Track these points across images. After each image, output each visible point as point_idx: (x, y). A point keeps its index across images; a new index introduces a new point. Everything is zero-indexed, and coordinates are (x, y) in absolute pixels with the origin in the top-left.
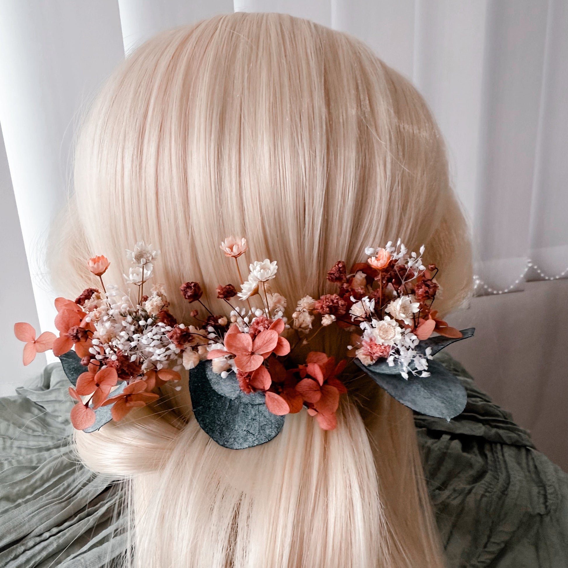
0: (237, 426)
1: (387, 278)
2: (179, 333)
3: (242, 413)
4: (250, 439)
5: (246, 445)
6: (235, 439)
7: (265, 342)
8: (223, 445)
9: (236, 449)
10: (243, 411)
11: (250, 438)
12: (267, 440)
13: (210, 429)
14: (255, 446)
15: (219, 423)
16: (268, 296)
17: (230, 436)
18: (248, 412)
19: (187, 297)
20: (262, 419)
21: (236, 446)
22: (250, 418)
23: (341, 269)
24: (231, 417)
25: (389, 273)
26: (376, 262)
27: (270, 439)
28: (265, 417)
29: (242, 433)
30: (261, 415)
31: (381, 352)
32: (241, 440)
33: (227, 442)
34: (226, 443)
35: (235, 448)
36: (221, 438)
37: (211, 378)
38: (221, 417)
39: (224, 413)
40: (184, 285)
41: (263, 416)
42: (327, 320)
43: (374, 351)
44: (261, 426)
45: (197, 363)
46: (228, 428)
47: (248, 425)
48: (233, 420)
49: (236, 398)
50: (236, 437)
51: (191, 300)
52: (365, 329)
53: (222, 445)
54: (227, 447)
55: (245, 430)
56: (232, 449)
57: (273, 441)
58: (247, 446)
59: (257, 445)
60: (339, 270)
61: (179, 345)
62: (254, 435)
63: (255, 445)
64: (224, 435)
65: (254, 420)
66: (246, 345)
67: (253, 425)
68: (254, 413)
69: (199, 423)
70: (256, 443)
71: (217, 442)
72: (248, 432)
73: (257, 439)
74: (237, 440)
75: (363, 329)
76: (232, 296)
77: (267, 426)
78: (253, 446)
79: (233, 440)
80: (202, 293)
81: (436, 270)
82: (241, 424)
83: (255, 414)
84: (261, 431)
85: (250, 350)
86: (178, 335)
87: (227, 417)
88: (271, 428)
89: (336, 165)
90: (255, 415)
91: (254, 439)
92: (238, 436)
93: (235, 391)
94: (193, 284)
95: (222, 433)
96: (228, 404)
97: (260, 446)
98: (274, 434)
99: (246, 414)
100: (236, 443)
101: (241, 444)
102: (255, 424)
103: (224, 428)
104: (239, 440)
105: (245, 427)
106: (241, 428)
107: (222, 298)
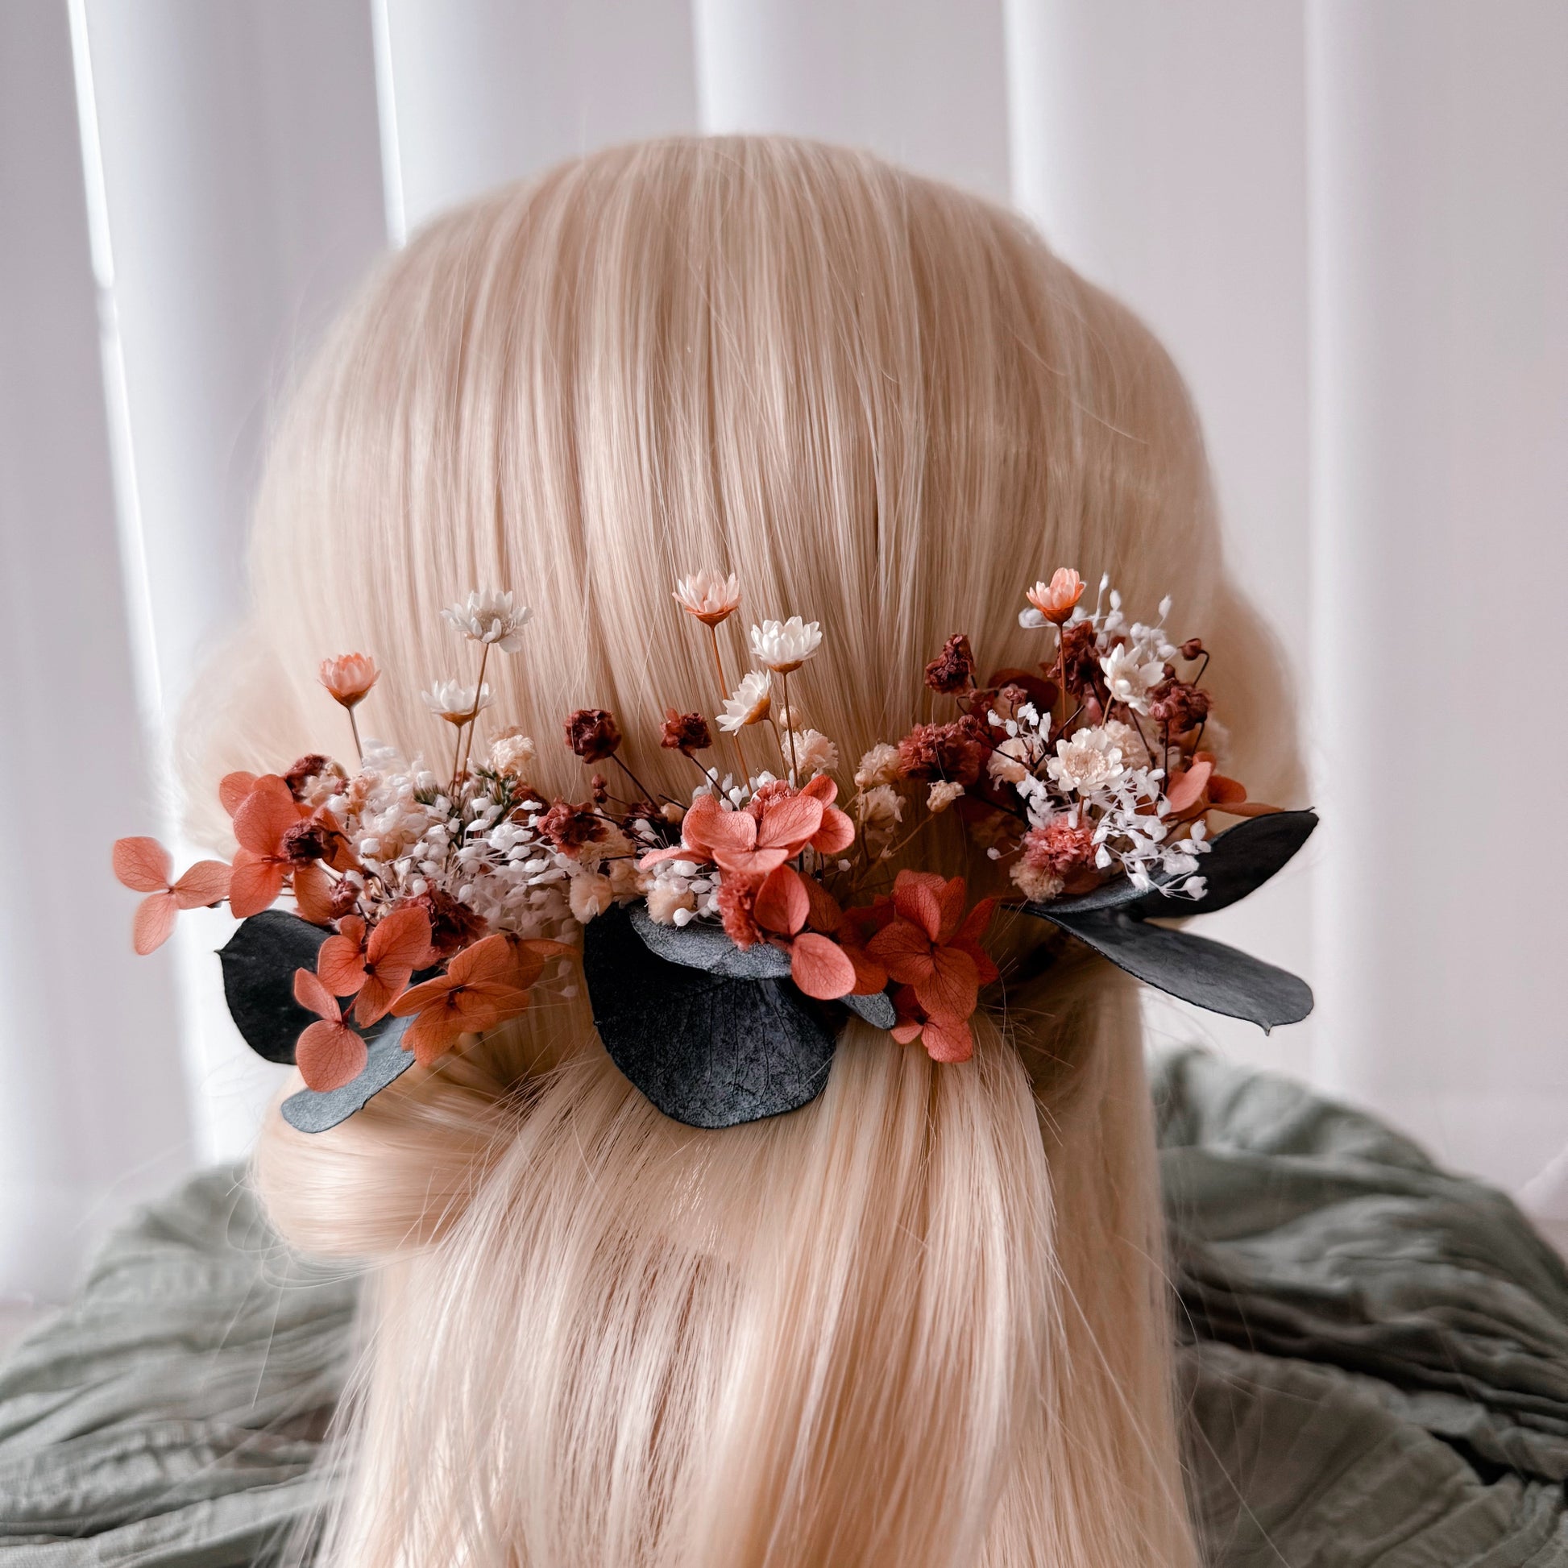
0: (708, 1074)
2: (564, 815)
3: (720, 1044)
4: (745, 1105)
5: (733, 1118)
6: (704, 1103)
7: (789, 824)
8: (675, 1116)
9: (708, 1128)
10: (723, 1041)
11: (745, 1102)
12: (790, 1107)
13: (640, 1071)
14: (757, 1120)
15: (662, 1060)
17: (691, 1095)
18: (736, 1044)
19: (581, 746)
20: (773, 1060)
22: (743, 1056)
24: (692, 1052)
27: (795, 1105)
28: (781, 1055)
29: (722, 1091)
30: (770, 1051)
32: (721, 1105)
33: (685, 1108)
34: (680, 1111)
35: (705, 1125)
36: (668, 1096)
38: (668, 1047)
39: (675, 1040)
41: (776, 1054)
44: (772, 1076)
46: (685, 1077)
47: (738, 1072)
48: (700, 1059)
49: (714, 967)
50: (705, 1097)
51: (590, 755)
53: (671, 1116)
54: (683, 1122)
55: (730, 1083)
56: (698, 1126)
57: (807, 1110)
58: (737, 1120)
59: (762, 1116)
61: (566, 848)
62: (754, 1094)
63: (759, 1116)
64: (677, 1092)
65: (752, 1061)
66: (738, 835)
67: (750, 1072)
68: (752, 1046)
69: (613, 1054)
70: (761, 1112)
71: (656, 1104)
72: (739, 1087)
73: (762, 1103)
74: (710, 1105)
77: (787, 1077)
78: (751, 1121)
79: (699, 1104)
82: (718, 1068)
83: (755, 1047)
84: (772, 1087)
85: (751, 841)
86: (562, 818)
87: (682, 1051)
88: (798, 1081)
90: (756, 1050)
91: (754, 1103)
92: (711, 1095)
93: (709, 955)
94: (596, 713)
95: (669, 1085)
96: (685, 1021)
97: (767, 1121)
98: (806, 1095)
99: (732, 1047)
100: (706, 1113)
101: (719, 1115)
102: (756, 1071)
103: (676, 1075)
104: (715, 1105)
105: (729, 1075)
106: (719, 1077)
107: (673, 745)
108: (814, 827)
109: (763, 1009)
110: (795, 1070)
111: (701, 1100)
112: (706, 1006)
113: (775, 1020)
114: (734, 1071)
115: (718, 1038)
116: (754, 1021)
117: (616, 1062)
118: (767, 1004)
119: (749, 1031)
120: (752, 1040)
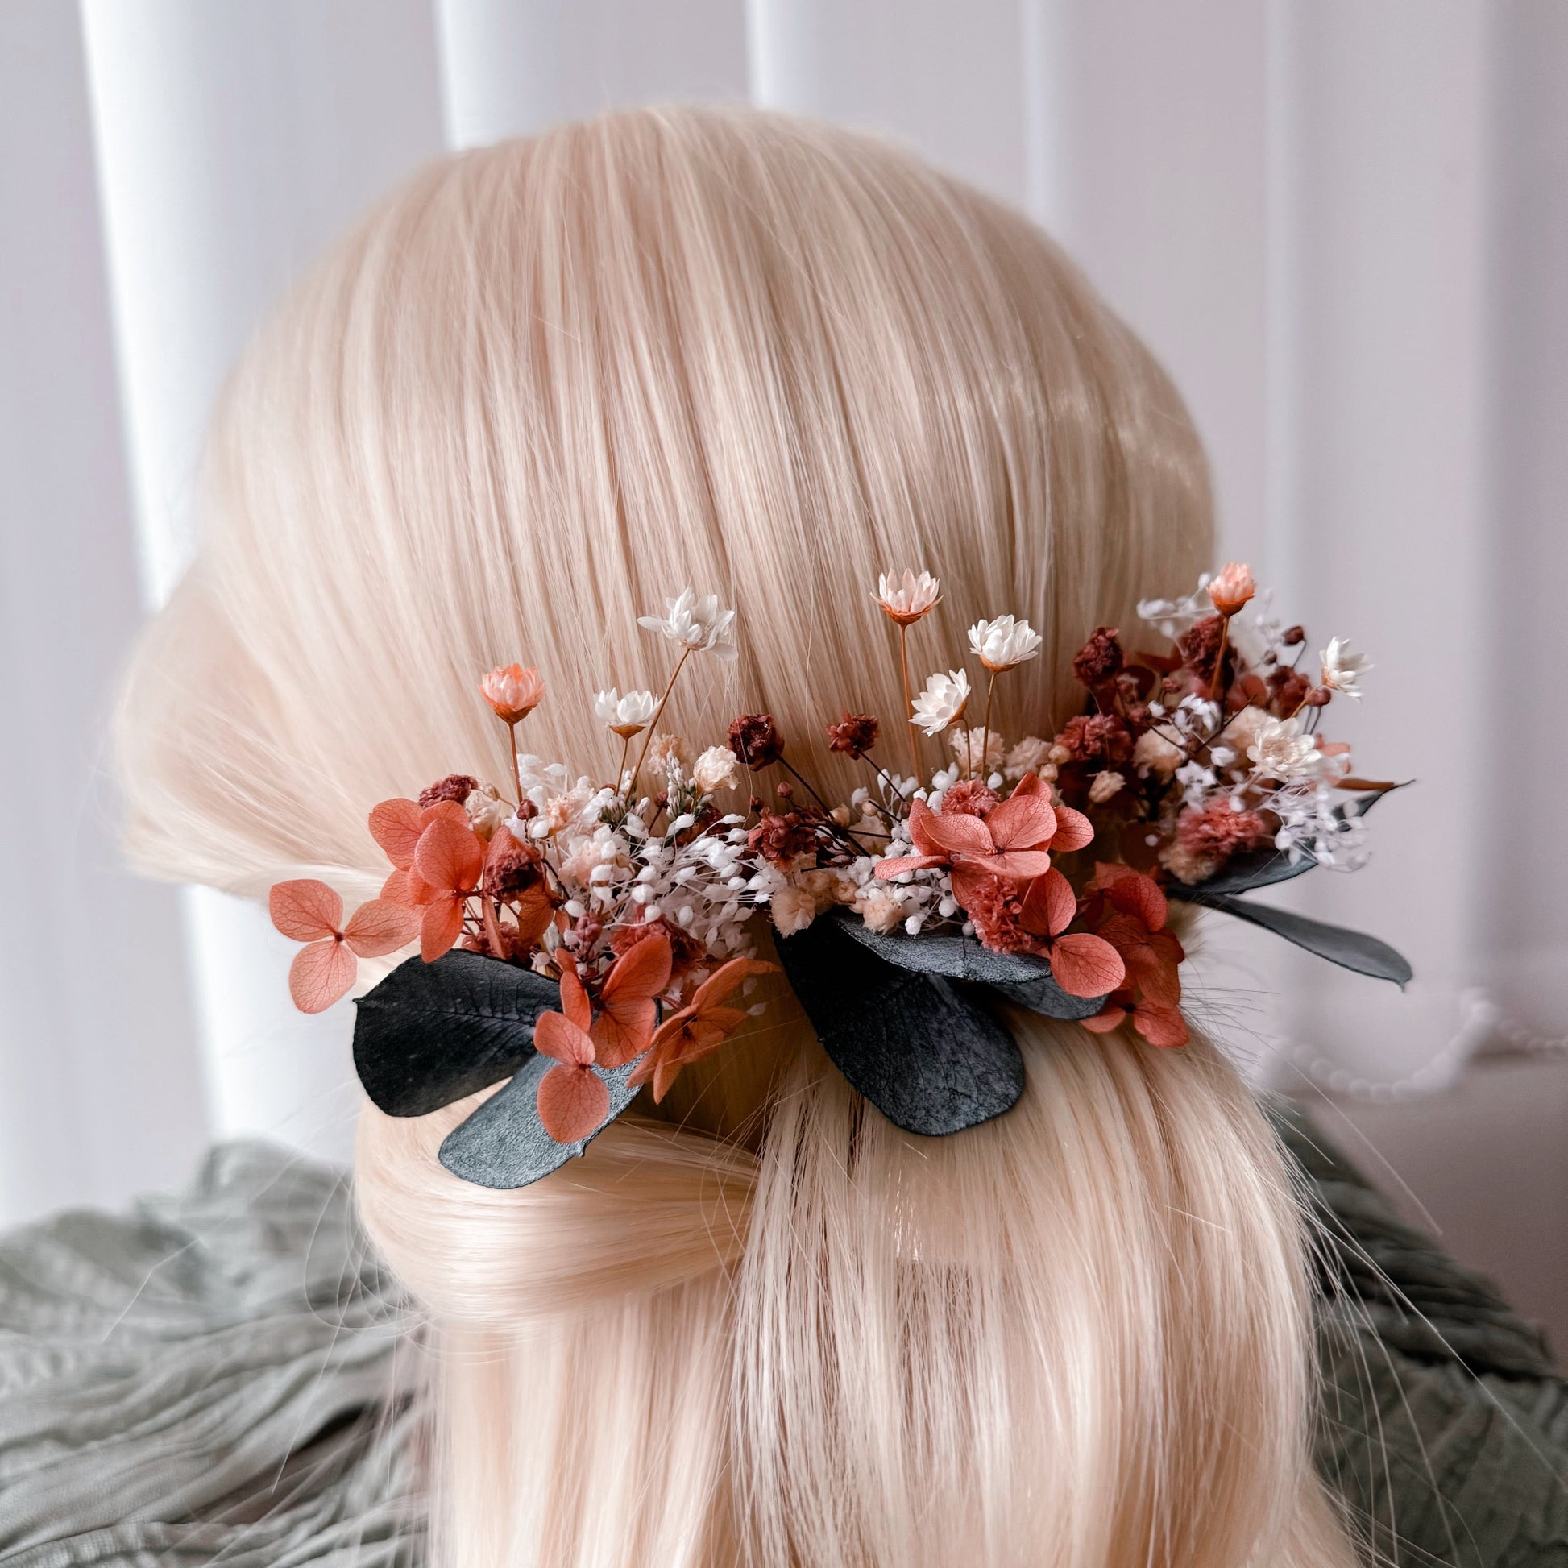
0: (921, 1081)
3: (920, 1050)
4: (965, 1108)
5: (959, 1124)
6: (927, 1111)
8: (907, 1128)
9: (939, 1135)
10: (922, 1046)
11: (965, 1107)
14: (982, 1122)
15: (882, 1072)
17: (914, 1104)
18: (934, 1047)
20: (972, 1061)
21: (936, 1128)
22: (945, 1060)
24: (901, 1059)
28: (977, 1055)
29: (939, 1098)
30: (966, 1051)
32: (943, 1111)
33: (914, 1118)
34: (911, 1121)
36: (898, 1108)
38: (881, 1058)
39: (884, 1050)
40: (739, 722)
41: (971, 1054)
44: (978, 1077)
46: (904, 1086)
47: (946, 1076)
48: (910, 1068)
50: (927, 1105)
54: (915, 1132)
55: (944, 1088)
56: (928, 1135)
58: (963, 1125)
61: (781, 862)
62: (970, 1097)
64: (904, 1103)
65: (955, 1063)
66: (973, 834)
67: (958, 1076)
68: (948, 1048)
70: (983, 1115)
72: (953, 1091)
73: (981, 1105)
74: (933, 1113)
77: (990, 1076)
78: (977, 1123)
79: (924, 1112)
82: (927, 1075)
83: (952, 1049)
84: (982, 1087)
87: (893, 1061)
88: (1001, 1079)
90: (954, 1053)
91: (973, 1106)
92: (931, 1102)
95: (895, 1096)
96: (884, 1029)
99: (933, 1051)
100: (932, 1120)
101: (944, 1121)
102: (962, 1073)
103: (897, 1085)
104: (937, 1112)
105: (940, 1080)
106: (931, 1083)
108: (1053, 824)
109: (944, 1010)
110: (994, 1068)
111: (924, 1108)
112: (895, 1012)
113: (959, 1021)
114: (943, 1075)
115: (916, 1043)
116: (941, 1023)
117: (849, 1079)
118: (946, 1005)
119: (940, 1033)
120: (946, 1043)
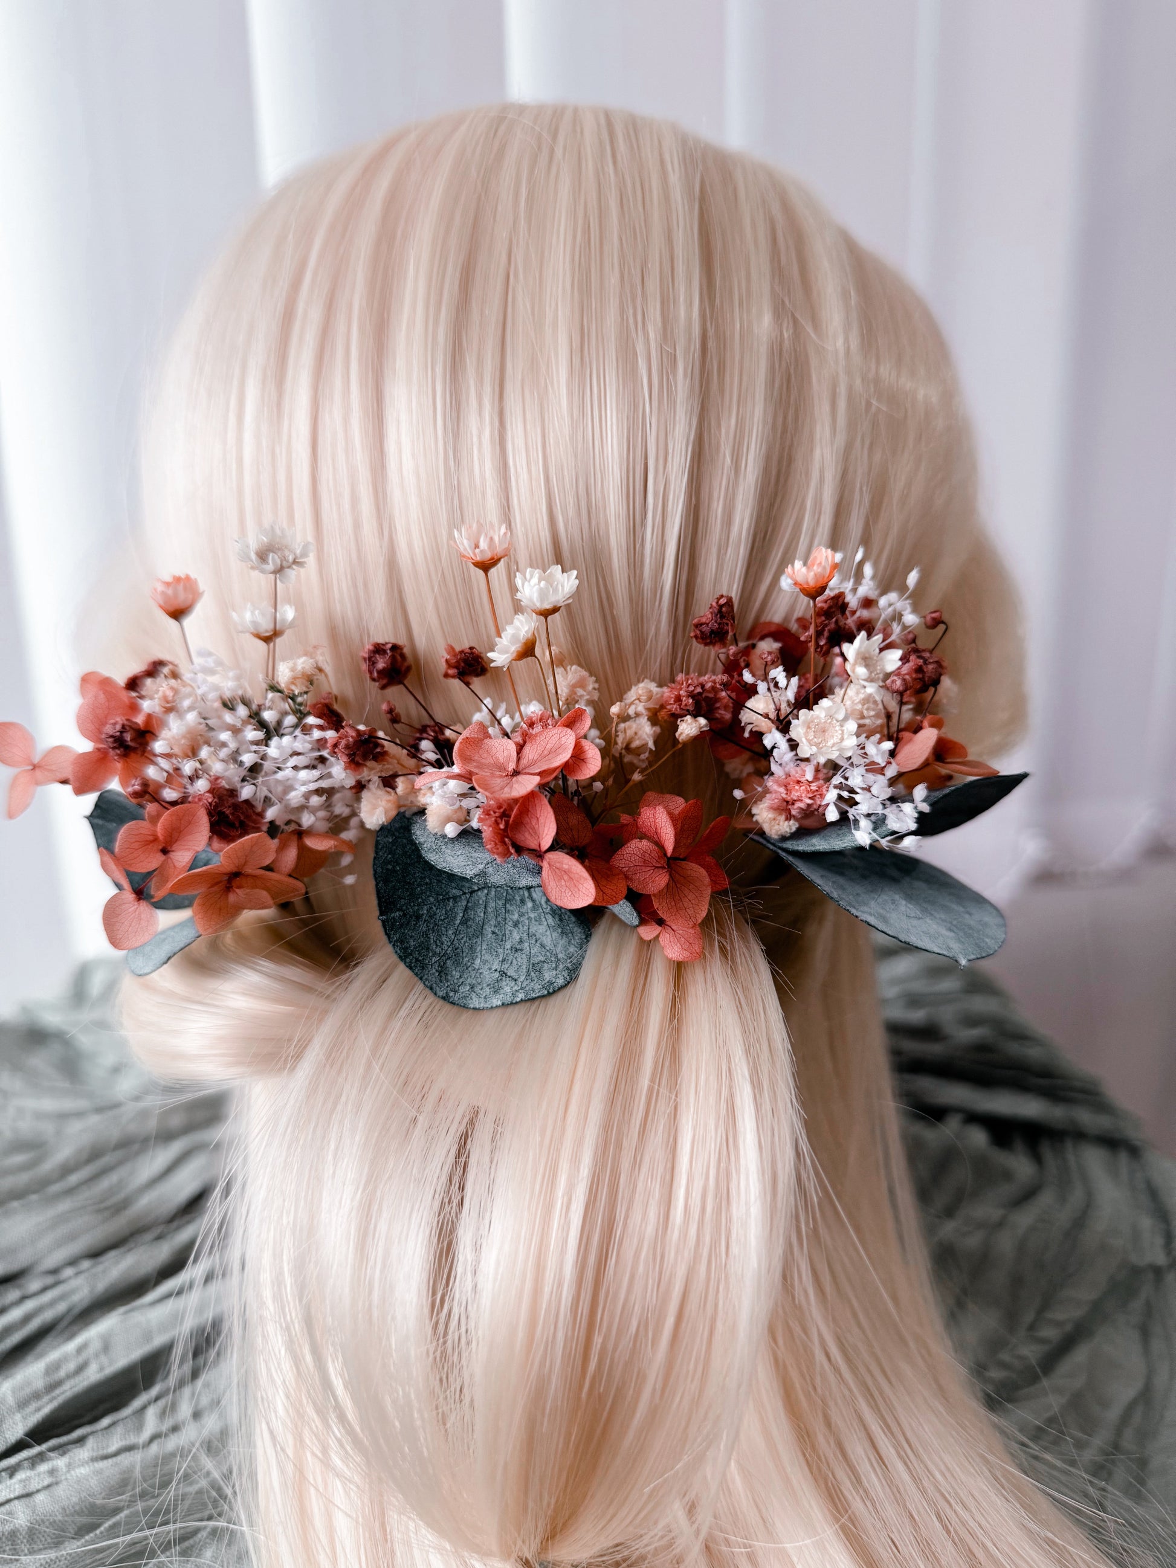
0: (477, 962)
1: (829, 631)
2: (352, 737)
3: (490, 935)
4: (507, 989)
5: (496, 1001)
6: (472, 987)
7: (546, 752)
8: (445, 998)
9: (474, 1009)
10: (493, 933)
11: (508, 987)
12: (546, 992)
13: (417, 960)
14: (517, 1003)
15: (438, 950)
16: (559, 671)
17: (461, 980)
18: (504, 935)
19: (375, 674)
20: (535, 950)
21: (475, 1002)
22: (509, 947)
23: (724, 609)
24: (465, 942)
25: (834, 620)
26: (804, 569)
27: (551, 991)
28: (543, 946)
29: (489, 976)
30: (533, 942)
31: (810, 798)
32: (487, 989)
33: (455, 992)
34: (451, 994)
35: (472, 1006)
37: (422, 840)
38: (444, 938)
39: (450, 932)
40: (368, 647)
41: (538, 944)
42: (689, 728)
43: (794, 795)
44: (533, 965)
45: (393, 813)
46: (457, 963)
47: (504, 960)
48: (472, 948)
49: (476, 876)
50: (474, 982)
51: (384, 682)
52: (774, 747)
53: (443, 998)
54: (453, 1003)
56: (465, 1007)
57: (560, 996)
58: (499, 1003)
59: (522, 1000)
60: (720, 611)
61: (353, 766)
62: (515, 980)
63: (518, 1000)
65: (516, 951)
66: (502, 760)
67: (514, 961)
68: (518, 938)
69: (394, 945)
70: (521, 996)
71: (431, 988)
72: (503, 974)
73: (522, 989)
74: (477, 989)
75: (769, 747)
76: (477, 675)
77: (546, 965)
78: (512, 1004)
79: (468, 988)
80: (409, 668)
81: (942, 627)
82: (487, 957)
84: (532, 974)
85: (511, 766)
86: (351, 739)
87: (456, 941)
88: (556, 969)
89: (722, 391)
90: (521, 942)
91: (516, 988)
92: (479, 980)
93: (474, 864)
94: (389, 646)
95: (443, 971)
96: (461, 915)
97: (528, 1004)
98: (561, 981)
100: (474, 995)
101: (485, 998)
102: (519, 959)
103: (449, 963)
104: (481, 989)
105: (496, 963)
107: (453, 677)
108: (565, 756)
109: (530, 904)
110: (553, 959)
111: (470, 985)
112: (481, 902)
113: (539, 916)
114: (501, 959)
115: (488, 929)
116: (521, 915)
117: (396, 952)
118: (533, 901)
119: (516, 924)
120: (518, 932)
